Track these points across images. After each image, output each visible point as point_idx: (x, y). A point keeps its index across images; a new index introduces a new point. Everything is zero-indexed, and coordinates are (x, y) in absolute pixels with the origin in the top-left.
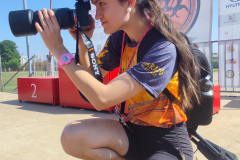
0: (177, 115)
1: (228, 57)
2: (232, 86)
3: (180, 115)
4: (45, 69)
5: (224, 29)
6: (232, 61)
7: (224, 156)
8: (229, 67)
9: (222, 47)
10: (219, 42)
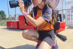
0: (52, 27)
1: (68, 14)
2: (69, 23)
3: (52, 28)
4: (14, 19)
5: (67, 6)
6: (69, 15)
7: (63, 37)
8: (68, 17)
9: (66, 11)
10: (65, 10)
